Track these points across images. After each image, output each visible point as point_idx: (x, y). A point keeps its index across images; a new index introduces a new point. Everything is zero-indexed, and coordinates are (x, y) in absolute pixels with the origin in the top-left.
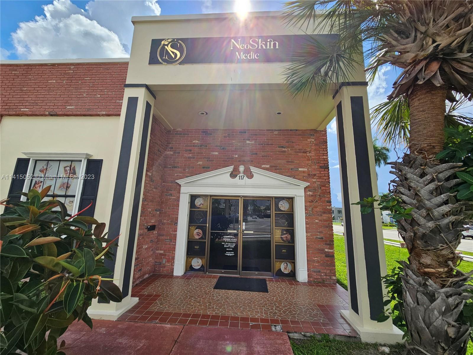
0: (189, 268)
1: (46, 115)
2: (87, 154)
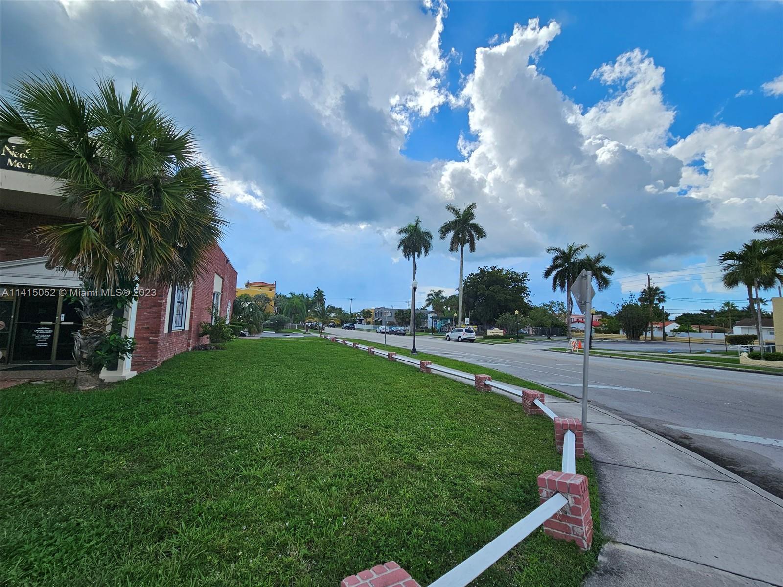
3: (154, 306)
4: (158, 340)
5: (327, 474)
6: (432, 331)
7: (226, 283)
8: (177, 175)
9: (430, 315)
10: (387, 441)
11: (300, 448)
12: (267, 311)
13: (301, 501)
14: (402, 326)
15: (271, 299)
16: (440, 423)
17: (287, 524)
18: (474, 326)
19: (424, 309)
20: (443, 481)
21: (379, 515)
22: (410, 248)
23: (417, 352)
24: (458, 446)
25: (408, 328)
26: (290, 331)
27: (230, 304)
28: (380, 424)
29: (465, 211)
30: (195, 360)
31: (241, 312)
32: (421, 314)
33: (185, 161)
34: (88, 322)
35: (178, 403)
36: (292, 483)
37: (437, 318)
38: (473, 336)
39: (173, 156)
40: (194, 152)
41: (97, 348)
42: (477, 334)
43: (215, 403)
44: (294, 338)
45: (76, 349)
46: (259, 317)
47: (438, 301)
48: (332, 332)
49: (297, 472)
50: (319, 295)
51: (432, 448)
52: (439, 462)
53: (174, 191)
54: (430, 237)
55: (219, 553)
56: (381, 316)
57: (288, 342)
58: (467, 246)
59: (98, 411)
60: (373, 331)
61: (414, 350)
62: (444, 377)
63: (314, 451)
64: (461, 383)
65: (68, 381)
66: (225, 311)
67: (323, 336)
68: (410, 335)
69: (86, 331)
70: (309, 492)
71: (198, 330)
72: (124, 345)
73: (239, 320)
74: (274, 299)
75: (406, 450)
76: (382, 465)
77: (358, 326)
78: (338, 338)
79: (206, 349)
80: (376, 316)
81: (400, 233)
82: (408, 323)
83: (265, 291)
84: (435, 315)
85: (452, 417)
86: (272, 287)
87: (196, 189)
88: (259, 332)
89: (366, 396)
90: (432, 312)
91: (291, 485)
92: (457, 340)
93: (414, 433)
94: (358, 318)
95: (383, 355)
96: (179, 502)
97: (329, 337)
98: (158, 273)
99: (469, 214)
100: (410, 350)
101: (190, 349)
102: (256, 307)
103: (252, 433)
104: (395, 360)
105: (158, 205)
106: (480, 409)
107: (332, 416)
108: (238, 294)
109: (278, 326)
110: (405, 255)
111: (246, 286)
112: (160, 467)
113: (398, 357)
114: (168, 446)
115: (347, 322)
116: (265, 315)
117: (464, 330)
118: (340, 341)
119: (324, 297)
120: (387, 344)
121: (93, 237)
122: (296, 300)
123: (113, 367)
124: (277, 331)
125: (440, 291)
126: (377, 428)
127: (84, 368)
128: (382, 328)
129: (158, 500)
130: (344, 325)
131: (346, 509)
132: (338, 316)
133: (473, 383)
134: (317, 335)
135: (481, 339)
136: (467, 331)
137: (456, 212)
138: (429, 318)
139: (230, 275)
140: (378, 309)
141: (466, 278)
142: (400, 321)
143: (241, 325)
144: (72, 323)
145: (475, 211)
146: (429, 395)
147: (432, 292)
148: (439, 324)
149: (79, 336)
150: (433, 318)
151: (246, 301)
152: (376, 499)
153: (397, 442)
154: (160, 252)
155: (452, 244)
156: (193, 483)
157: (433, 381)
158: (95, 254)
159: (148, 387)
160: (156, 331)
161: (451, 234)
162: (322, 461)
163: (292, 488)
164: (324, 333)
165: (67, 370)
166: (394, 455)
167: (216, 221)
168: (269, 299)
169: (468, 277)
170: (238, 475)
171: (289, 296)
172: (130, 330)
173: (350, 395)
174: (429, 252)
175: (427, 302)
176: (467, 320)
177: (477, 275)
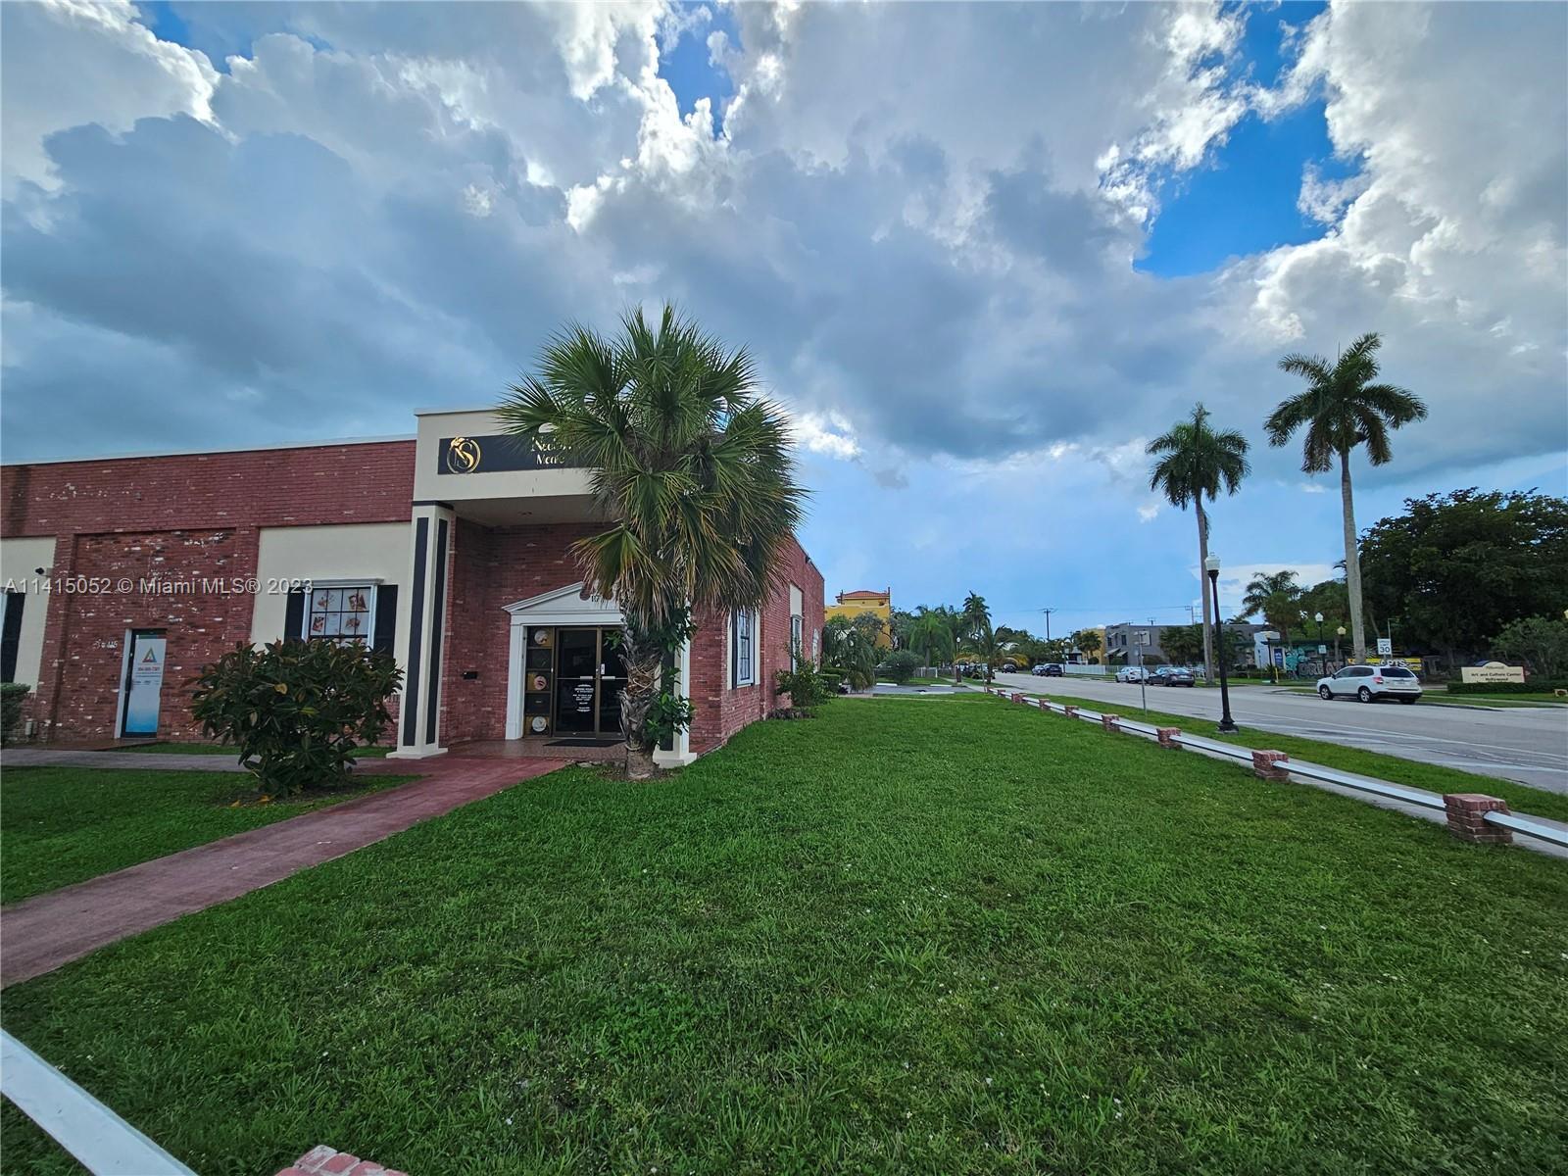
0: (529, 732)
1: (316, 525)
2: (377, 580)
3: (710, 646)
4: (719, 702)
5: (1057, 991)
6: (1271, 675)
7: (808, 599)
8: (730, 427)
9: (1260, 638)
10: (1196, 940)
11: (989, 925)
12: (878, 645)
13: (1010, 1039)
14: (1181, 665)
15: (884, 621)
16: (1347, 915)
17: (989, 1080)
18: (1408, 660)
19: (1239, 621)
20: (1388, 1076)
21: (1207, 1119)
22: (1184, 480)
23: (1236, 728)
24: (1420, 987)
25: (1199, 668)
26: (924, 682)
27: (817, 636)
28: (1168, 898)
29: (1343, 363)
30: (773, 736)
31: (836, 650)
32: (1232, 633)
33: (740, 403)
34: (634, 676)
35: (762, 811)
36: (984, 995)
37: (1283, 642)
38: (1411, 685)
39: (723, 398)
40: (752, 383)
41: (648, 716)
42: (1422, 682)
43: (818, 815)
44: (936, 696)
45: (624, 717)
46: (867, 657)
47: (1283, 599)
48: (1012, 683)
49: (993, 974)
50: (976, 608)
51: (1335, 978)
52: (1365, 1021)
53: (727, 456)
54: (1241, 444)
55: (869, 1103)
56: (1124, 643)
57: (926, 704)
58: (1360, 451)
59: (659, 814)
60: (1104, 678)
61: (1227, 723)
62: (1332, 794)
63: (1019, 936)
64: (1395, 813)
65: (617, 764)
66: (810, 648)
67: (995, 691)
68: (1210, 685)
69: (633, 689)
70: (1024, 1023)
71: (773, 684)
72: (679, 711)
73: (834, 664)
74: (890, 621)
75: (1251, 971)
76: (1192, 996)
77: (1068, 668)
78: (1028, 695)
79: (788, 718)
80: (1110, 644)
81: (1153, 450)
82: (1198, 658)
83: (872, 607)
84: (1276, 636)
85: (1381, 903)
86: (884, 598)
87: (759, 445)
88: (870, 685)
89: (1119, 827)
90: (1264, 628)
91: (984, 1000)
92: (1357, 698)
93: (1267, 930)
94: (1067, 651)
95: (1143, 735)
96: (789, 988)
97: (1008, 693)
98: (716, 591)
99: (1357, 364)
100: (1216, 724)
101: (764, 716)
102: (861, 639)
103: (890, 879)
104: (1177, 747)
105: (709, 482)
106: (1481, 891)
107: (1046, 864)
108: (828, 617)
109: (901, 673)
110: (1173, 500)
111: (839, 601)
112: (752, 919)
113: (1185, 738)
114: (758, 884)
115: (1042, 661)
116: (876, 653)
117: (1377, 670)
118: (1034, 702)
119: (987, 610)
120: (1149, 707)
121: (634, 546)
122: (933, 621)
123: (668, 746)
124: (900, 682)
125: (1284, 576)
126: (1161, 906)
127: (635, 747)
128: (1128, 671)
129: (758, 977)
130: (1037, 667)
131: (1116, 1080)
132: (1021, 648)
133: (1442, 818)
134: (981, 689)
135: (1443, 693)
136: (1385, 672)
137: (1313, 370)
138: (1258, 643)
139: (813, 582)
140: (1113, 628)
141: (1367, 534)
142: (1174, 653)
143: (838, 673)
144: (613, 678)
145: (1375, 355)
146: (1295, 839)
147: (1259, 579)
148: (1289, 659)
149: (625, 697)
150: (1269, 643)
151: (843, 628)
152: (1189, 1076)
153: (1223, 948)
154: (717, 558)
155: (1310, 453)
156: (807, 958)
157: (1300, 804)
158: (637, 571)
159: (716, 780)
160: (716, 686)
161: (1303, 429)
162: (1041, 961)
163: (986, 1007)
164: (996, 685)
165: (613, 747)
166: (1220, 979)
167: (790, 492)
168: (880, 622)
169: (1373, 531)
170: (878, 958)
171: (916, 613)
172: (684, 689)
173: (1080, 821)
174: (1242, 482)
175: (1248, 605)
176: (1384, 645)
177: (1403, 520)
